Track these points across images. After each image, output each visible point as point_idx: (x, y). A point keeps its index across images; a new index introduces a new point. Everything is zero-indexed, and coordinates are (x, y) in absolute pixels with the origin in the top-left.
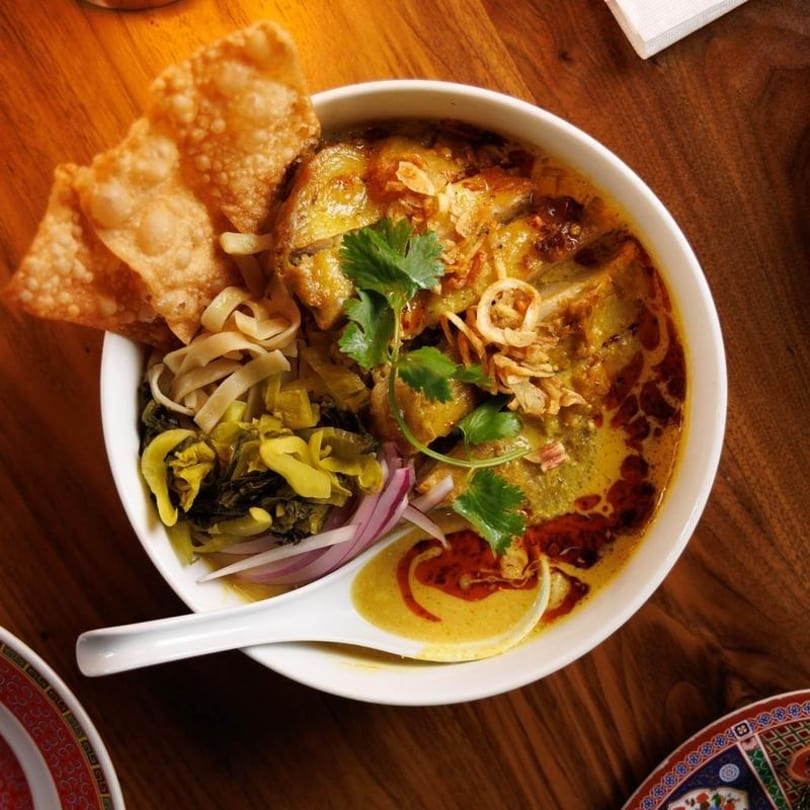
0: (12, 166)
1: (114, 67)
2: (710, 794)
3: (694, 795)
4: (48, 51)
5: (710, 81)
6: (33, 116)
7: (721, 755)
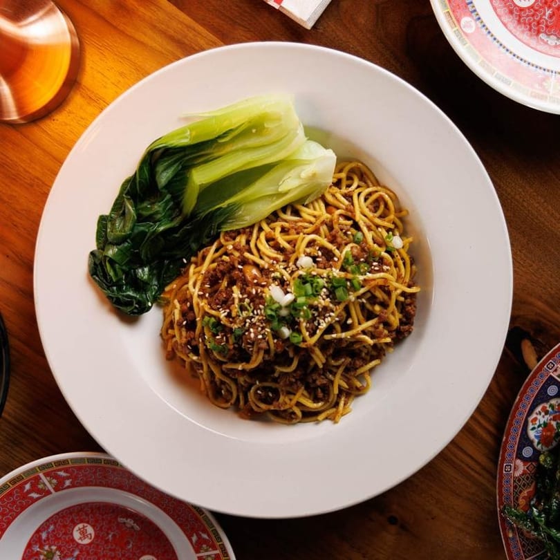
0: (15, 223)
1: (44, 150)
2: (547, 405)
3: (539, 409)
4: (8, 157)
5: (348, 26)
6: (14, 194)
7: (545, 383)
